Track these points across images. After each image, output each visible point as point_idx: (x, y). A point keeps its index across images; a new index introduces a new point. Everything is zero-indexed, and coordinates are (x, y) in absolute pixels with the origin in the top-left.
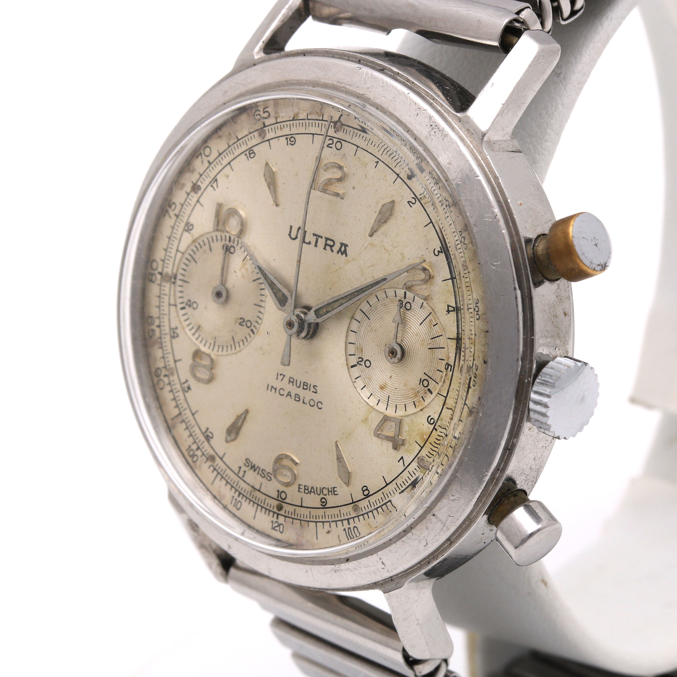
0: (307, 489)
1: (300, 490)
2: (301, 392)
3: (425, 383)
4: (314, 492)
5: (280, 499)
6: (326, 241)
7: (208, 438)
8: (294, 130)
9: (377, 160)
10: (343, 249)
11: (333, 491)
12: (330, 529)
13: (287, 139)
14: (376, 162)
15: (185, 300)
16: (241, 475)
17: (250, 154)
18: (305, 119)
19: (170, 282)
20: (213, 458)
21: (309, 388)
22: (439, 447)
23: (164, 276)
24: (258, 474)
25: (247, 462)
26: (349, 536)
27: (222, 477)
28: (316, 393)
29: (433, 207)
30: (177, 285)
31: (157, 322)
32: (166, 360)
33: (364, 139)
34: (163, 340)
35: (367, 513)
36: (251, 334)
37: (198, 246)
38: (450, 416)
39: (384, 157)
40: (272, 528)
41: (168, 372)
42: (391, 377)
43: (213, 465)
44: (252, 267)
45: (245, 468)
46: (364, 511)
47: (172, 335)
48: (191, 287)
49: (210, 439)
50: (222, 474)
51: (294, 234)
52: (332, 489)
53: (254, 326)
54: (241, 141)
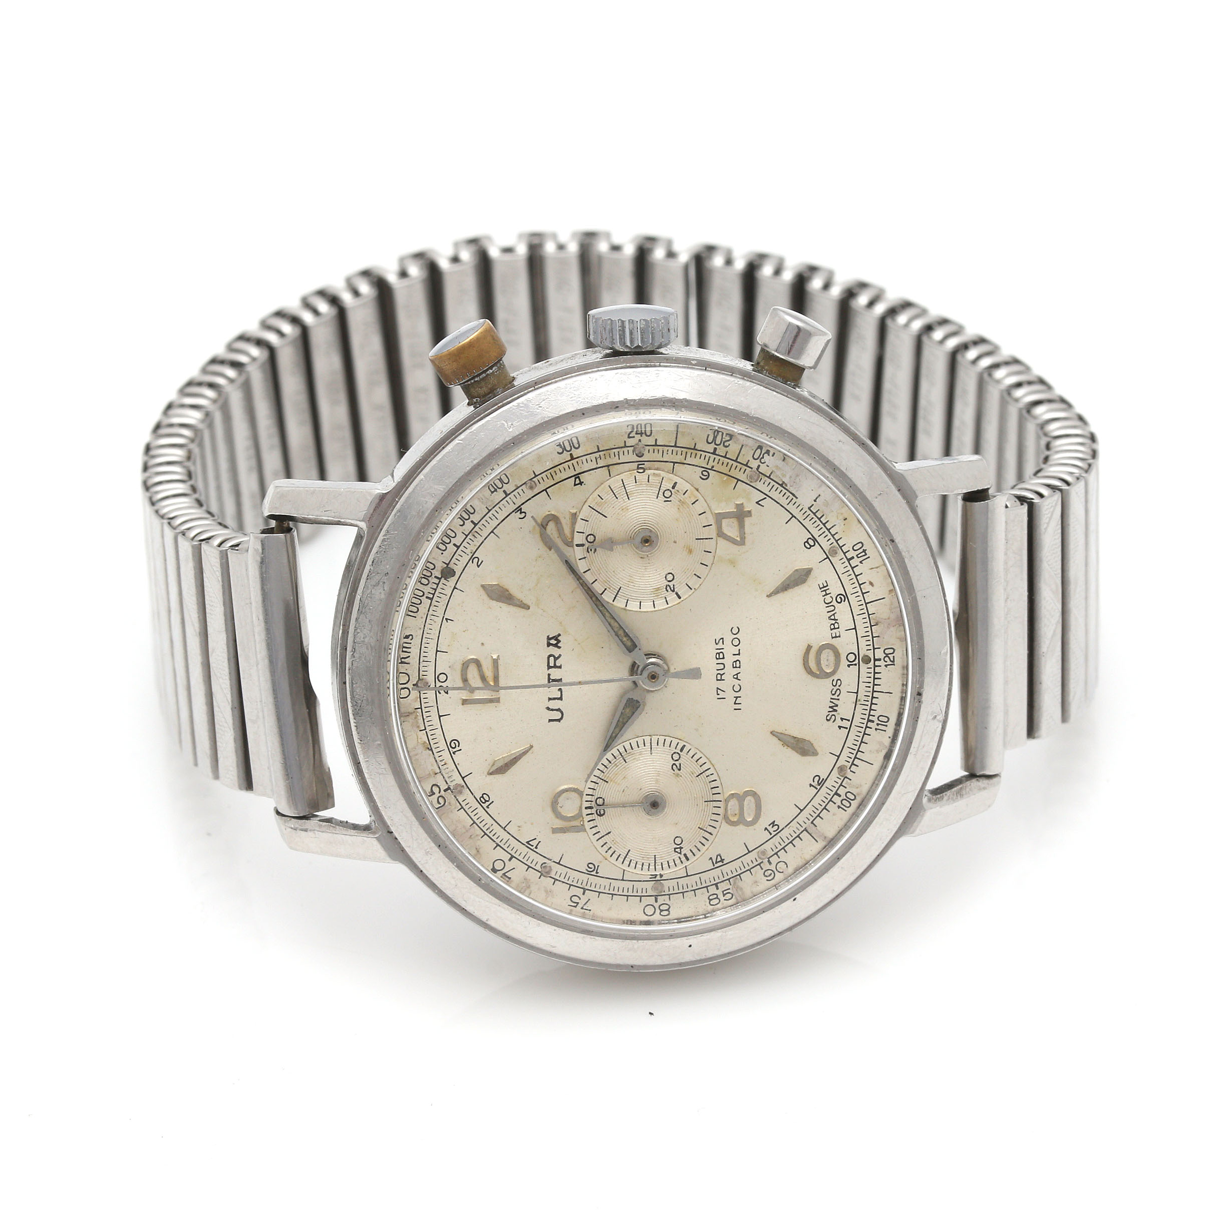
0: (834, 624)
1: (838, 635)
2: (729, 660)
3: (667, 494)
4: (834, 615)
5: (857, 662)
6: (552, 667)
7: (821, 783)
8: (442, 745)
9: (444, 621)
10: (553, 642)
11: (824, 588)
12: (868, 583)
13: (454, 753)
14: (447, 622)
15: (676, 856)
16: (846, 724)
17: (486, 801)
18: (426, 732)
19: (661, 882)
20: (842, 769)
21: (721, 651)
22: (731, 462)
23: (658, 892)
24: (838, 699)
25: (830, 718)
26: (866, 554)
27: (858, 751)
28: (723, 639)
29: (476, 535)
30: (662, 873)
31: (713, 890)
32: (752, 865)
33: (427, 645)
34: (731, 875)
35: (833, 536)
36: (685, 750)
37: (610, 852)
38: (693, 455)
39: (440, 612)
40: (894, 665)
41: (763, 859)
42: (675, 542)
43: (848, 767)
44: (611, 767)
45: (838, 719)
46: (832, 540)
47: (721, 864)
48: (659, 851)
49: (821, 780)
50: (855, 752)
51: (557, 715)
52: (822, 590)
53: (676, 748)
54: (475, 818)
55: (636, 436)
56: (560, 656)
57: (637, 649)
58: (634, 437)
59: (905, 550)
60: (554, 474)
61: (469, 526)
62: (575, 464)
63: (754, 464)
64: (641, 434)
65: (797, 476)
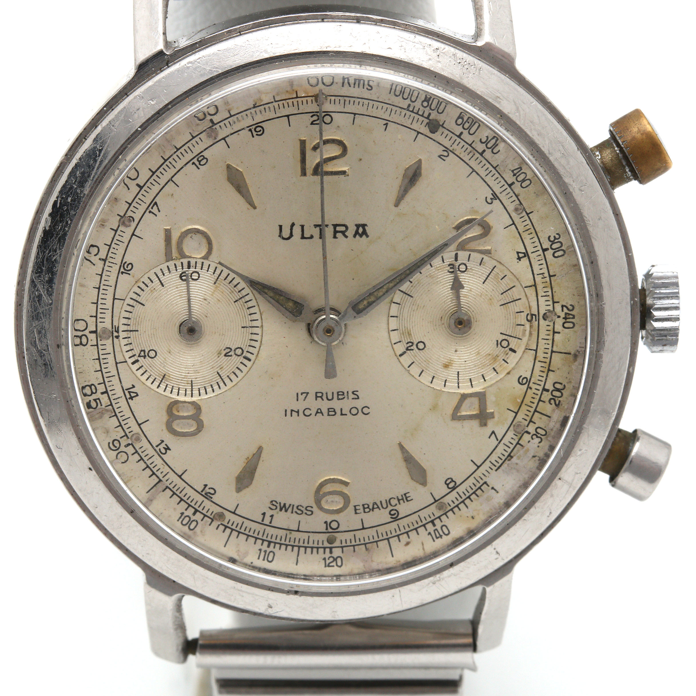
0: (368, 507)
1: (358, 511)
2: (336, 404)
3: (505, 344)
4: (378, 507)
5: (330, 530)
6: (335, 228)
7: (208, 496)
8: (259, 118)
9: (385, 122)
10: (361, 230)
11: (405, 498)
12: (408, 540)
13: (250, 130)
14: (384, 125)
15: (137, 352)
16: (267, 521)
17: (200, 162)
18: (272, 102)
19: (111, 338)
20: (221, 516)
21: (346, 397)
22: (534, 406)
23: (101, 334)
24: (292, 512)
25: (273, 505)
26: (437, 538)
27: (239, 533)
28: (358, 398)
29: (471, 155)
30: (121, 338)
31: (101, 388)
32: (125, 427)
33: (361, 104)
34: (115, 406)
35: (457, 506)
36: (246, 362)
37: (143, 286)
38: (542, 369)
39: (394, 117)
40: (325, 566)
41: (131, 439)
42: (456, 351)
43: (223, 523)
44: (230, 287)
45: (271, 512)
46: (453, 505)
47: (128, 396)
48: (142, 335)
49: (211, 496)
50: (238, 529)
51: (286, 233)
52: (404, 496)
53: (247, 352)
54: (182, 150)
55: (564, 313)
56: (346, 237)
57: (355, 314)
58: (563, 311)
59: (442, 577)
60: (529, 232)
61: (481, 147)
62: (538, 253)
63: (531, 429)
64: (565, 318)
65: (518, 471)
